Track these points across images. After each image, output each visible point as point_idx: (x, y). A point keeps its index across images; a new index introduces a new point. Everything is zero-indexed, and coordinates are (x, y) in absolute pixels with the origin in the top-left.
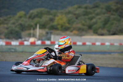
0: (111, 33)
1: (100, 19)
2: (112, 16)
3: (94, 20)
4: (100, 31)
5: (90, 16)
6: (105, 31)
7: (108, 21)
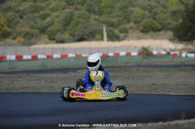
0: (76, 38)
1: (57, 16)
2: (77, 12)
3: (49, 19)
4: (59, 36)
5: (42, 13)
6: (66, 36)
7: (71, 19)
